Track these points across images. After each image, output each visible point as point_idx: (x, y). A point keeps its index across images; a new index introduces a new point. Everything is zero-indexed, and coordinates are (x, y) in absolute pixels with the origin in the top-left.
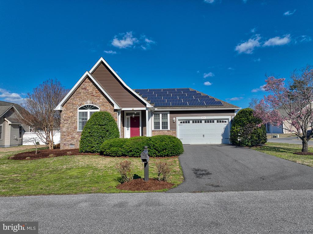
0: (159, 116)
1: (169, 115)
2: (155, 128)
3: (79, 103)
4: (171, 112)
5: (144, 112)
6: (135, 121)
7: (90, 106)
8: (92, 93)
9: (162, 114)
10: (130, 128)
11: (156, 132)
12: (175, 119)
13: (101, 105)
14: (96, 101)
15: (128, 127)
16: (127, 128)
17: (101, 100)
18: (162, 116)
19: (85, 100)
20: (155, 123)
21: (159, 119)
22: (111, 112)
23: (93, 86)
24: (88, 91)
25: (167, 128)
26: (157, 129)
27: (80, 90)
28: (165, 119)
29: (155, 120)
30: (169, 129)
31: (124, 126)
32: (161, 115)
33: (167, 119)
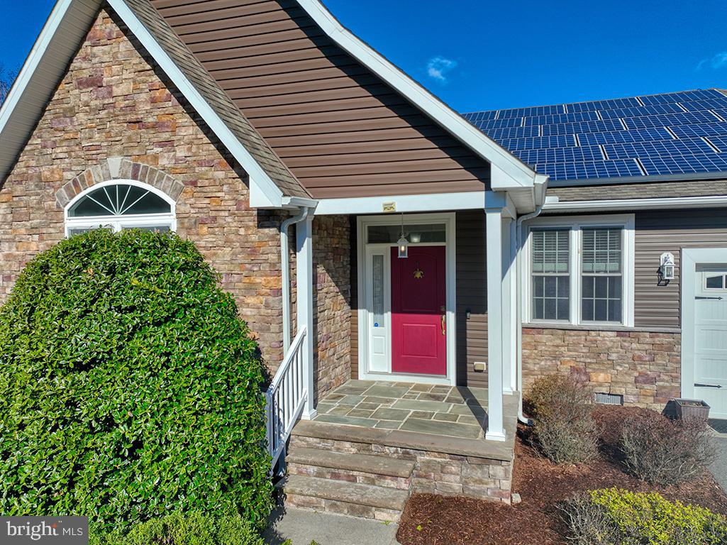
0: (566, 244)
1: (629, 236)
2: (538, 313)
3: (68, 175)
4: (647, 219)
5: (471, 223)
6: (418, 275)
7: (123, 188)
8: (133, 107)
9: (583, 229)
10: (388, 316)
11: (544, 337)
12: (671, 258)
13: (179, 179)
14: (156, 158)
15: (378, 310)
16: (371, 315)
17: (181, 152)
18: (587, 244)
19: (94, 156)
20: (537, 281)
21: (566, 258)
22: (242, 231)
23: (137, 59)
24: (110, 93)
25: (616, 315)
26: (551, 316)
27: (70, 94)
28: (602, 258)
29: (539, 266)
30: (628, 320)
31: (354, 304)
32: (576, 237)
33: (618, 257)
